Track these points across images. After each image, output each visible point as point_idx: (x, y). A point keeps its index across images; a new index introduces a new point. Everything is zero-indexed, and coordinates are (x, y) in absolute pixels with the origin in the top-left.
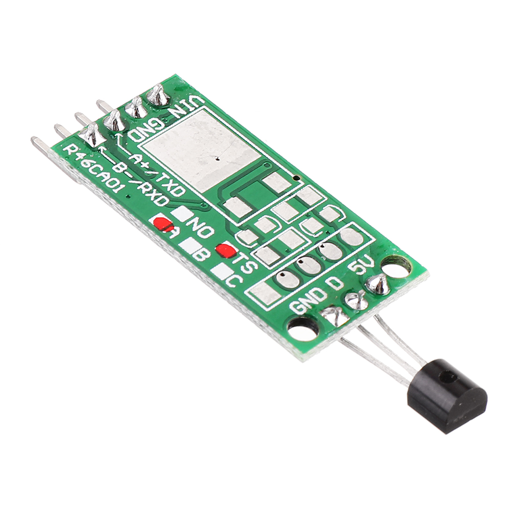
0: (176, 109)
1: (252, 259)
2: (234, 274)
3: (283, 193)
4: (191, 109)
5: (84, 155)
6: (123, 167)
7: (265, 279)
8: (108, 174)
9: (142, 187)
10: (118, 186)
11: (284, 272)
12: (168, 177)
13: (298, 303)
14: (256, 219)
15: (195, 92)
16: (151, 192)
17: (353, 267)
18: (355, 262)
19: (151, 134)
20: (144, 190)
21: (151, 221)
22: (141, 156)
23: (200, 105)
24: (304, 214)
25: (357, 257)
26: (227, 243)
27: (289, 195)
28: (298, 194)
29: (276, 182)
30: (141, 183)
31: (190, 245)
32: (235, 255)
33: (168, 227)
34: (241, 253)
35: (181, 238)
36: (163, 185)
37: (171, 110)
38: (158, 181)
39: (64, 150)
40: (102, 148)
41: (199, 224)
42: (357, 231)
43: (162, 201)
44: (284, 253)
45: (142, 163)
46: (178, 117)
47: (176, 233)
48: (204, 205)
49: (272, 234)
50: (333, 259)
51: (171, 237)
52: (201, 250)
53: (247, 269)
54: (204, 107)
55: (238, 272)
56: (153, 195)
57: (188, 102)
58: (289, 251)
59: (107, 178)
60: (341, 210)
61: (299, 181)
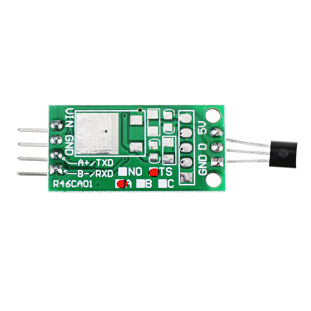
0: (68, 123)
1: (166, 167)
2: (167, 180)
3: (143, 122)
4: (73, 117)
5: (63, 182)
6: (81, 172)
7: (179, 172)
8: (80, 181)
9: (97, 174)
10: (89, 183)
11: (181, 161)
12: (100, 160)
13: (200, 170)
14: (148, 146)
15: (65, 107)
16: (102, 173)
17: (200, 132)
18: (199, 129)
19: (73, 145)
20: (99, 175)
21: (117, 187)
22: (81, 160)
23: (73, 111)
24: (160, 125)
25: (197, 125)
26: (150, 168)
27: (147, 122)
28: (148, 118)
29: (136, 120)
30: (94, 173)
31: (141, 183)
32: (159, 171)
33: (125, 183)
34: (160, 168)
35: (134, 184)
36: (103, 165)
37: (67, 126)
38: (99, 165)
39: (54, 187)
40: (65, 171)
41: (133, 170)
42: (184, 113)
43: (110, 173)
44: (173, 151)
45: (85, 163)
46: (73, 126)
47: (130, 183)
48: (125, 159)
49: (160, 147)
50: (190, 136)
51: (131, 187)
52: (146, 182)
53: (169, 173)
54: (76, 111)
55: (168, 178)
56: (104, 174)
57: (68, 115)
58: (173, 149)
59: (81, 184)
60: (170, 109)
61: (142, 111)
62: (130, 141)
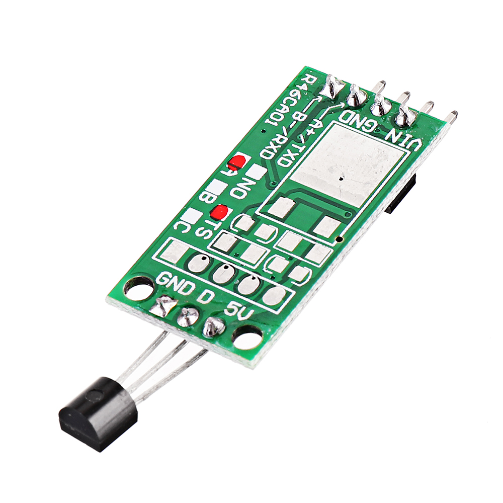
1: (215, 233)
2: (191, 225)
3: (315, 235)
4: (402, 145)
5: (306, 89)
6: (301, 118)
7: (192, 247)
8: (288, 111)
9: (280, 137)
10: (274, 121)
11: (208, 258)
12: (300, 151)
13: (170, 276)
14: (269, 223)
15: (426, 143)
16: (276, 144)
17: (233, 305)
18: (240, 305)
19: (354, 126)
20: (277, 140)
21: (238, 153)
22: (321, 126)
24: (292, 255)
25: (249, 306)
26: (230, 211)
27: (313, 240)
28: (317, 245)
30: (286, 134)
31: (217, 187)
32: (216, 220)
33: (235, 166)
35: (223, 178)
36: (289, 151)
37: (393, 131)
38: (293, 145)
39: (306, 75)
40: (320, 99)
41: (247, 186)
42: (285, 299)
43: (268, 155)
44: (233, 253)
45: (312, 129)
46: (386, 138)
47: (229, 173)
48: (274, 184)
49: (255, 239)
50: (239, 289)
51: (222, 172)
52: (213, 196)
53: (201, 232)
54: (409, 153)
55: (194, 227)
56: (273, 146)
57: (410, 140)
58: (237, 256)
59: (282, 111)
60: (308, 280)
61: (336, 242)
62: (297, 201)
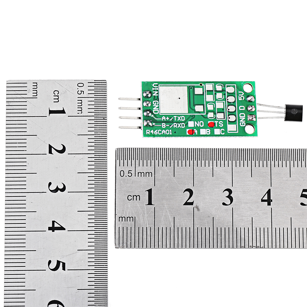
0: (154, 93)
1: (219, 121)
2: (220, 130)
3: (203, 92)
4: (157, 89)
5: (152, 131)
6: (164, 125)
7: (228, 124)
8: (164, 130)
9: (174, 126)
10: (170, 132)
11: (229, 117)
12: (176, 116)
13: (241, 123)
14: (207, 108)
15: (152, 83)
16: (178, 125)
17: (240, 99)
18: (239, 97)
19: (158, 107)
20: (176, 126)
21: (187, 134)
22: (164, 117)
23: (157, 85)
24: (214, 94)
25: (238, 95)
26: (209, 122)
27: (205, 92)
28: (206, 89)
29: (198, 91)
30: (173, 125)
31: (203, 132)
32: (214, 124)
33: (193, 132)
34: (215, 122)
35: (199, 132)
36: (178, 120)
37: (154, 95)
38: (175, 120)
39: (147, 134)
40: (154, 124)
41: (198, 123)
42: (230, 86)
43: (183, 125)
44: (223, 111)
45: (166, 118)
46: (158, 95)
47: (196, 132)
48: (192, 116)
49: (215, 108)
50: (233, 101)
51: (197, 134)
52: (207, 131)
53: (221, 125)
54: (159, 85)
55: (220, 128)
56: (179, 125)
57: (154, 88)
58: (223, 110)
59: (165, 132)
60: (220, 84)
61: (202, 85)
62: (194, 105)
